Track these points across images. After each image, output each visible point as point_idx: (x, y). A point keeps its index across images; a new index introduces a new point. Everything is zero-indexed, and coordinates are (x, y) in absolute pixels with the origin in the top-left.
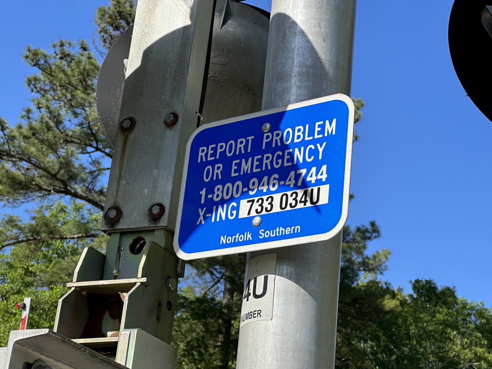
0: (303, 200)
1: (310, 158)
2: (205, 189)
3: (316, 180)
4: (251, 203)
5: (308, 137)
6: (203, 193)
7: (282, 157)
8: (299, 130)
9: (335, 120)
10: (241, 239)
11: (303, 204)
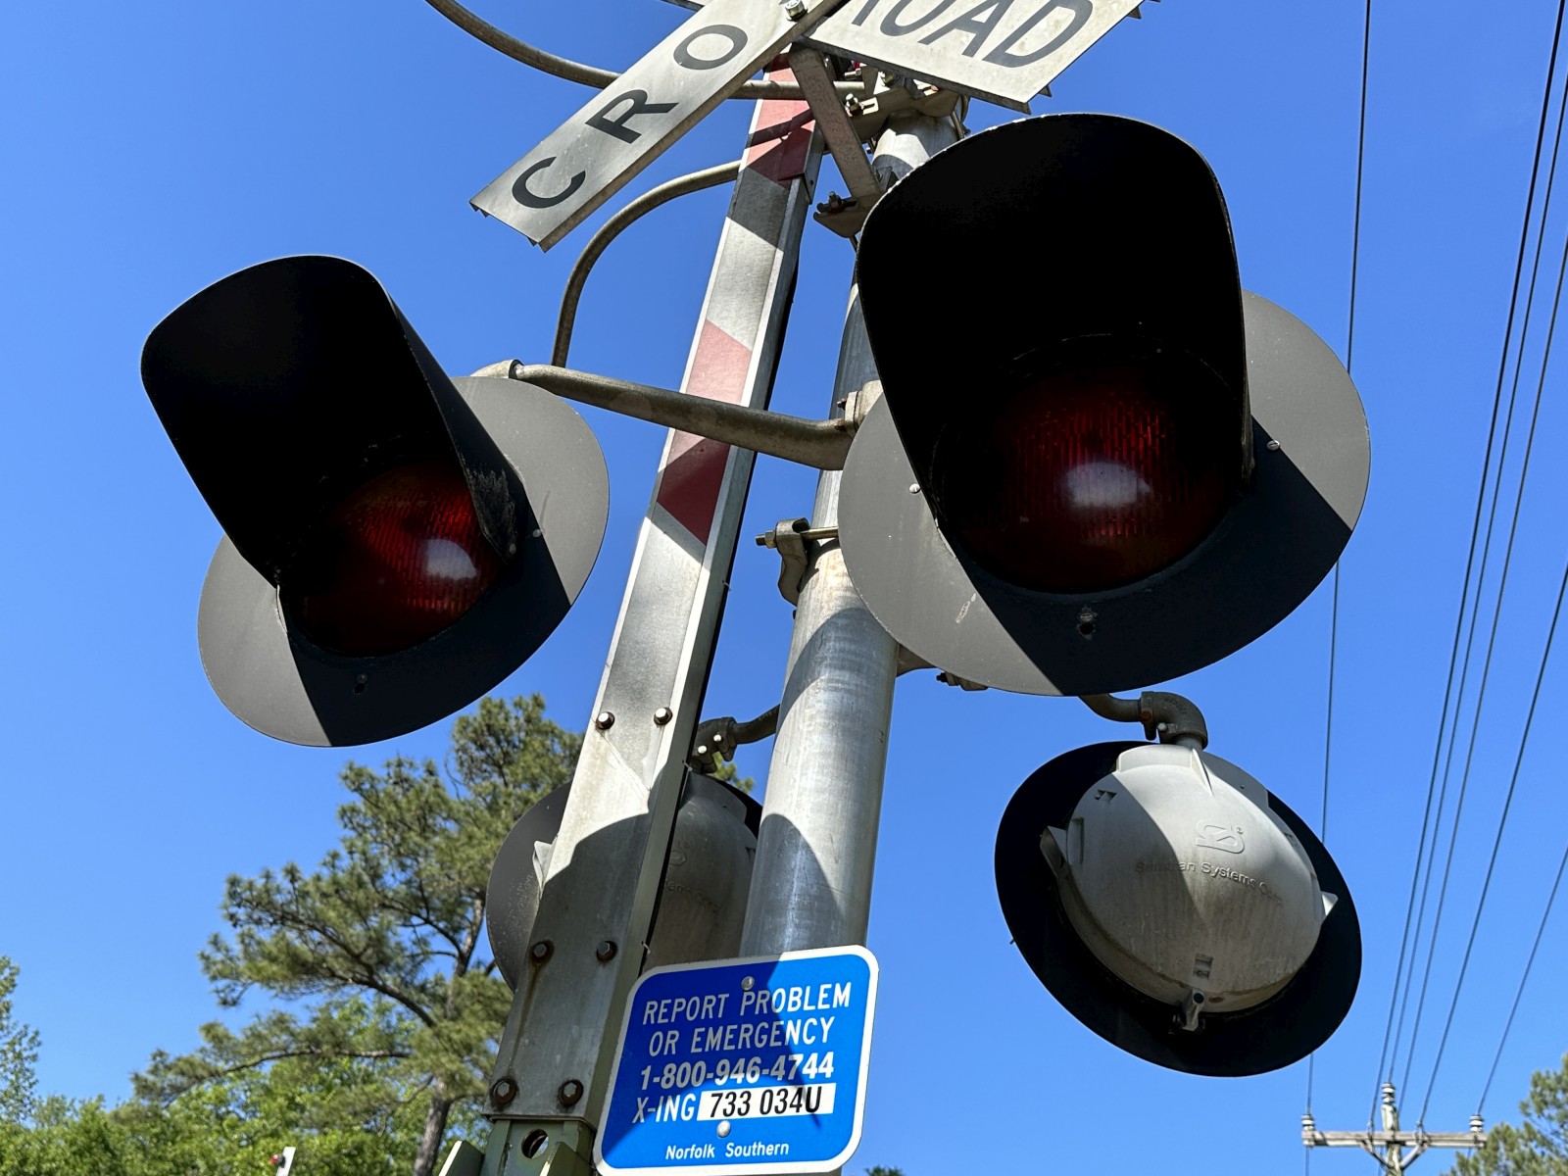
0: (795, 1103)
1: (809, 1037)
2: (649, 1067)
3: (817, 1075)
4: (717, 1098)
5: (809, 1005)
6: (647, 1073)
7: (768, 1032)
8: (796, 994)
9: (849, 985)
10: (698, 1154)
11: (795, 1109)
